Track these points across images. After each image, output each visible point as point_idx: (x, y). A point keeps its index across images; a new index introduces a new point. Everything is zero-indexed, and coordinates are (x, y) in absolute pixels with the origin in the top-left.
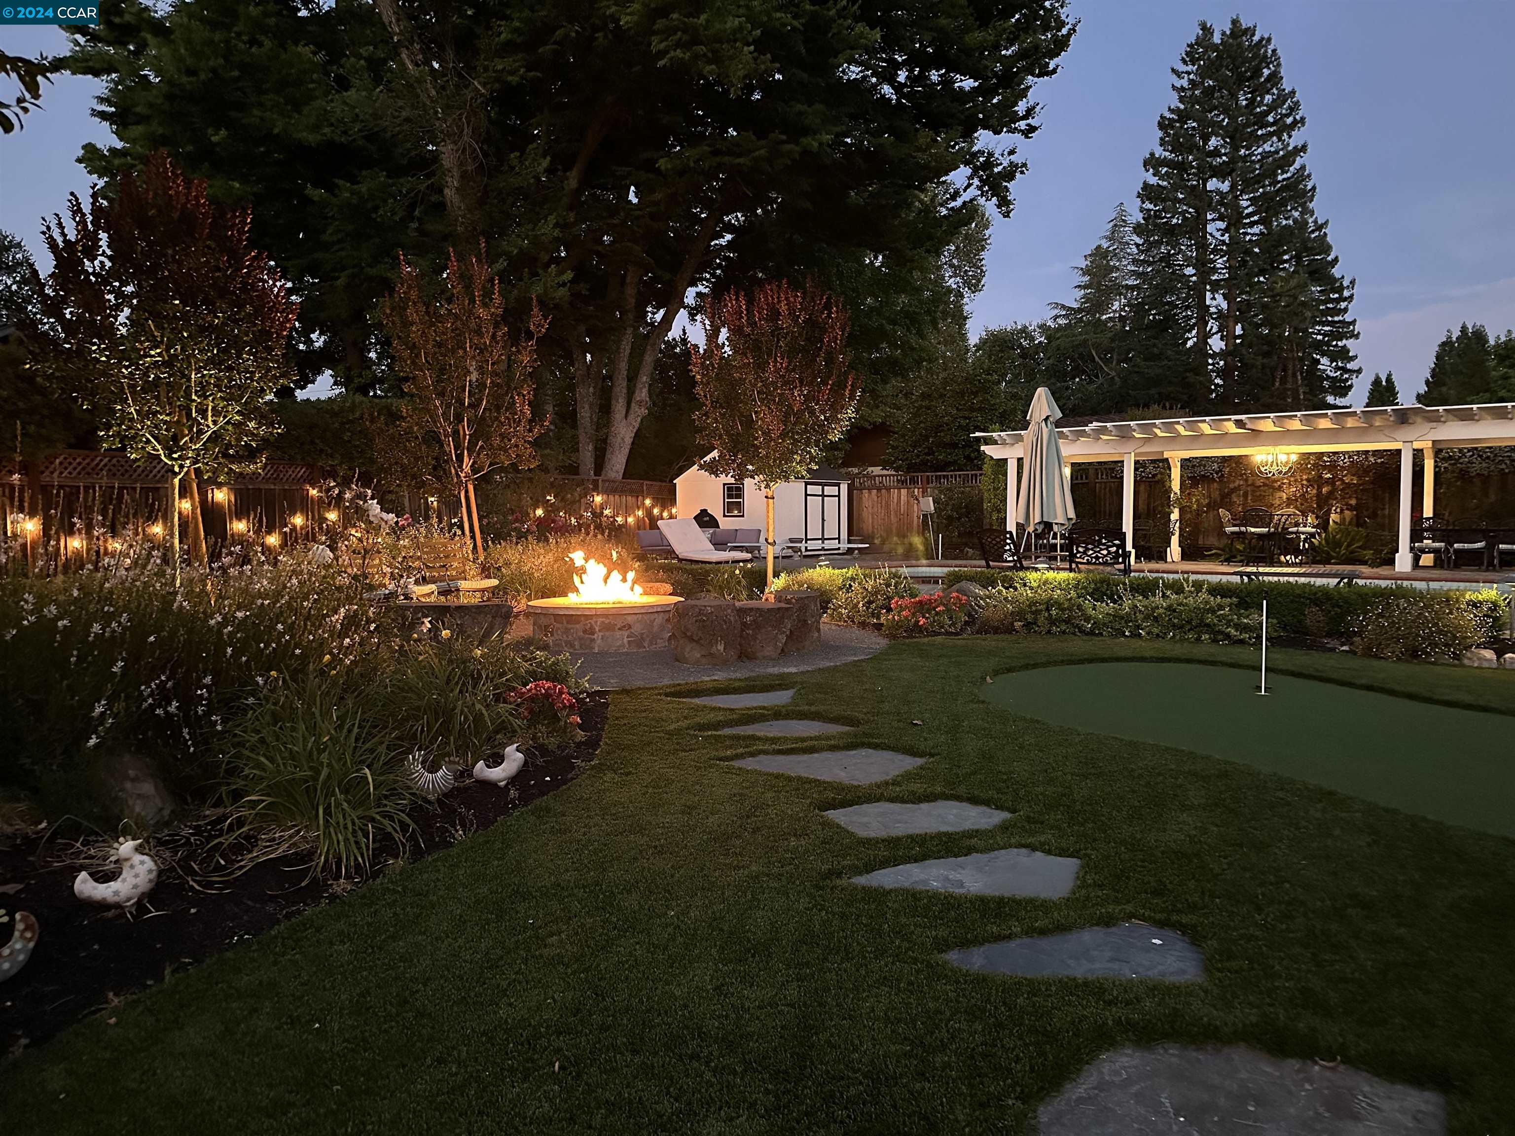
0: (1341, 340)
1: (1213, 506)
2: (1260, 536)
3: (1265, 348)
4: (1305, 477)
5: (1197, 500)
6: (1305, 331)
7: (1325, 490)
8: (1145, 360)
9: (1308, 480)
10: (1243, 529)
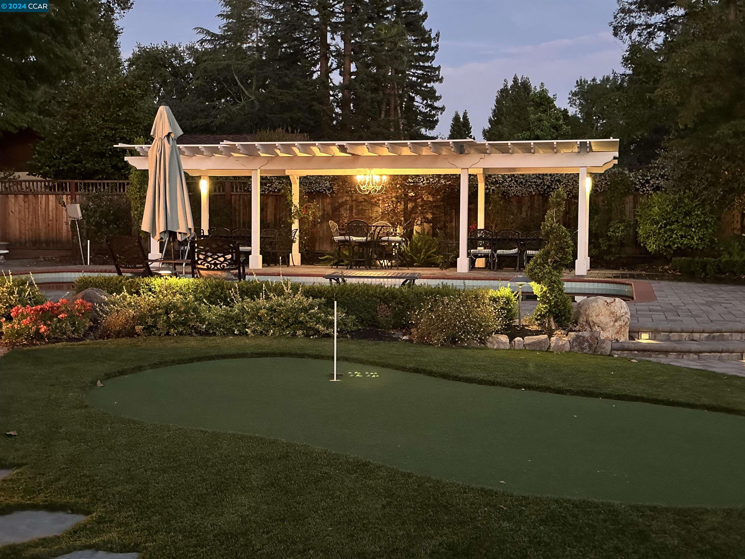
0: (430, 82)
1: (326, 218)
2: (360, 244)
3: (374, 85)
4: (394, 195)
5: (313, 213)
6: (403, 72)
7: (410, 205)
8: (279, 87)
9: (397, 198)
10: (347, 238)
